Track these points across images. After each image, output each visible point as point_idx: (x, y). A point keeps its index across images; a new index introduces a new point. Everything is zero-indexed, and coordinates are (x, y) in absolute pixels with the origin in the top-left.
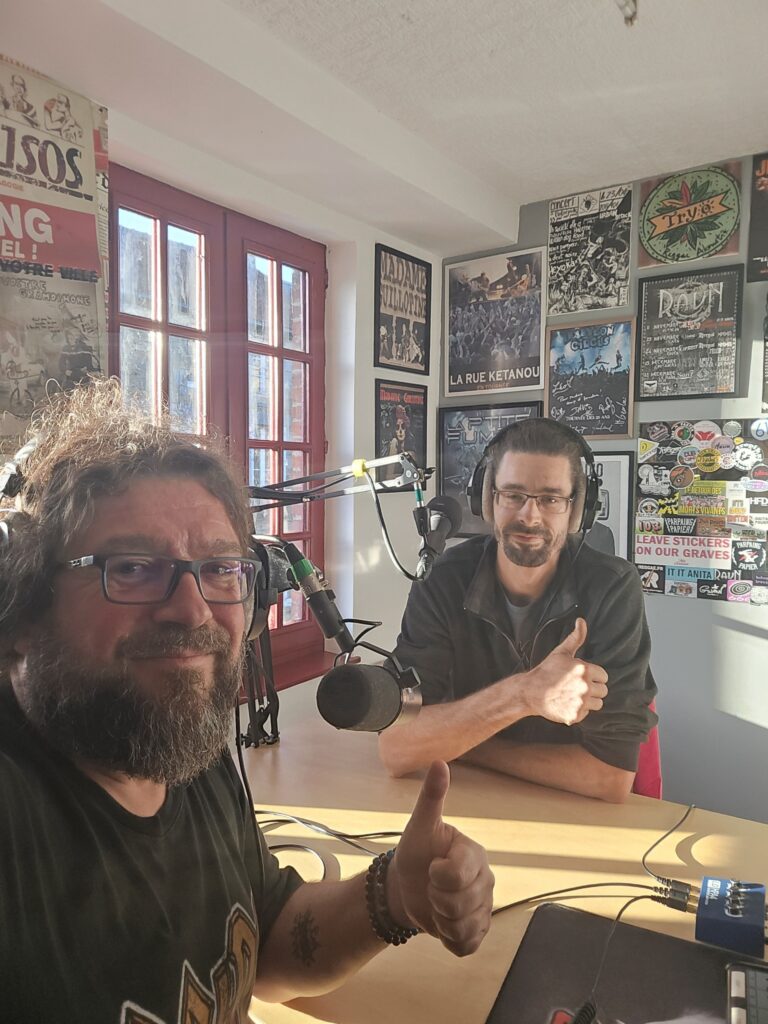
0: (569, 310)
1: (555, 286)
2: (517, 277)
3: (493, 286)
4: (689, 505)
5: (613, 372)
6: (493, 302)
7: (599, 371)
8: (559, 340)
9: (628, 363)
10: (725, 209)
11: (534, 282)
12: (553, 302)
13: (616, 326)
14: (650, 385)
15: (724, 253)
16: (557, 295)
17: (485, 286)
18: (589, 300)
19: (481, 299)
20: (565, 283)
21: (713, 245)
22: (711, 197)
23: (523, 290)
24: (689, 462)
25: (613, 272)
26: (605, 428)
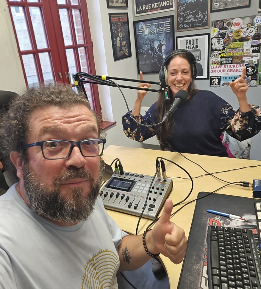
4: (230, 52)
5: (202, 0)
14: (216, 5)
24: (230, 36)
26: (199, 24)
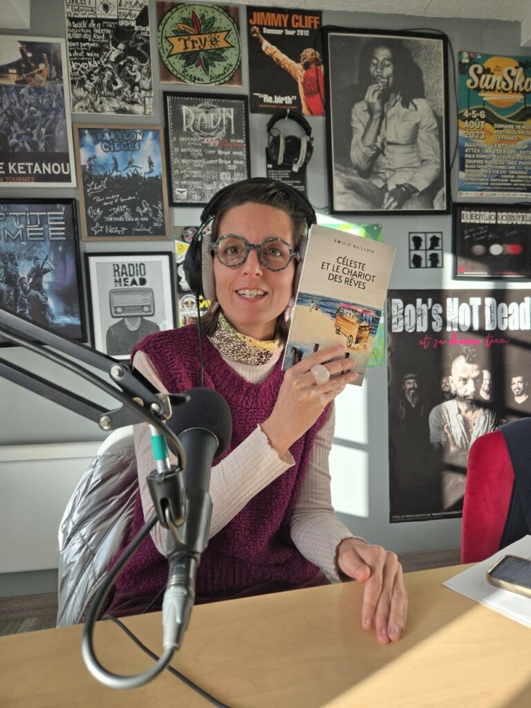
0: (96, 110)
1: (78, 82)
2: (33, 65)
3: (4, 70)
5: (147, 176)
7: (133, 174)
8: (88, 139)
9: (159, 170)
10: (229, 46)
13: (145, 132)
14: (181, 192)
15: (232, 84)
16: (80, 92)
18: (116, 103)
20: (88, 82)
21: (222, 75)
22: (216, 32)
23: (41, 80)
25: (137, 80)
26: (144, 229)
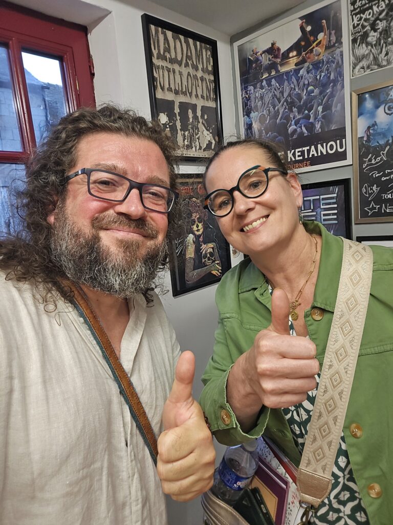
1: (360, 38)
2: (312, 38)
3: (286, 56)
6: (287, 73)
8: (369, 104)
11: (333, 39)
12: (359, 59)
16: (363, 50)
17: (276, 57)
19: (273, 73)
20: (372, 33)
23: (319, 52)
